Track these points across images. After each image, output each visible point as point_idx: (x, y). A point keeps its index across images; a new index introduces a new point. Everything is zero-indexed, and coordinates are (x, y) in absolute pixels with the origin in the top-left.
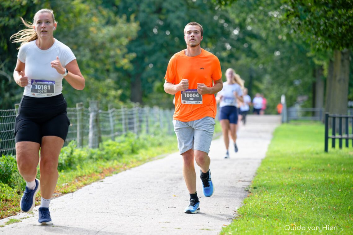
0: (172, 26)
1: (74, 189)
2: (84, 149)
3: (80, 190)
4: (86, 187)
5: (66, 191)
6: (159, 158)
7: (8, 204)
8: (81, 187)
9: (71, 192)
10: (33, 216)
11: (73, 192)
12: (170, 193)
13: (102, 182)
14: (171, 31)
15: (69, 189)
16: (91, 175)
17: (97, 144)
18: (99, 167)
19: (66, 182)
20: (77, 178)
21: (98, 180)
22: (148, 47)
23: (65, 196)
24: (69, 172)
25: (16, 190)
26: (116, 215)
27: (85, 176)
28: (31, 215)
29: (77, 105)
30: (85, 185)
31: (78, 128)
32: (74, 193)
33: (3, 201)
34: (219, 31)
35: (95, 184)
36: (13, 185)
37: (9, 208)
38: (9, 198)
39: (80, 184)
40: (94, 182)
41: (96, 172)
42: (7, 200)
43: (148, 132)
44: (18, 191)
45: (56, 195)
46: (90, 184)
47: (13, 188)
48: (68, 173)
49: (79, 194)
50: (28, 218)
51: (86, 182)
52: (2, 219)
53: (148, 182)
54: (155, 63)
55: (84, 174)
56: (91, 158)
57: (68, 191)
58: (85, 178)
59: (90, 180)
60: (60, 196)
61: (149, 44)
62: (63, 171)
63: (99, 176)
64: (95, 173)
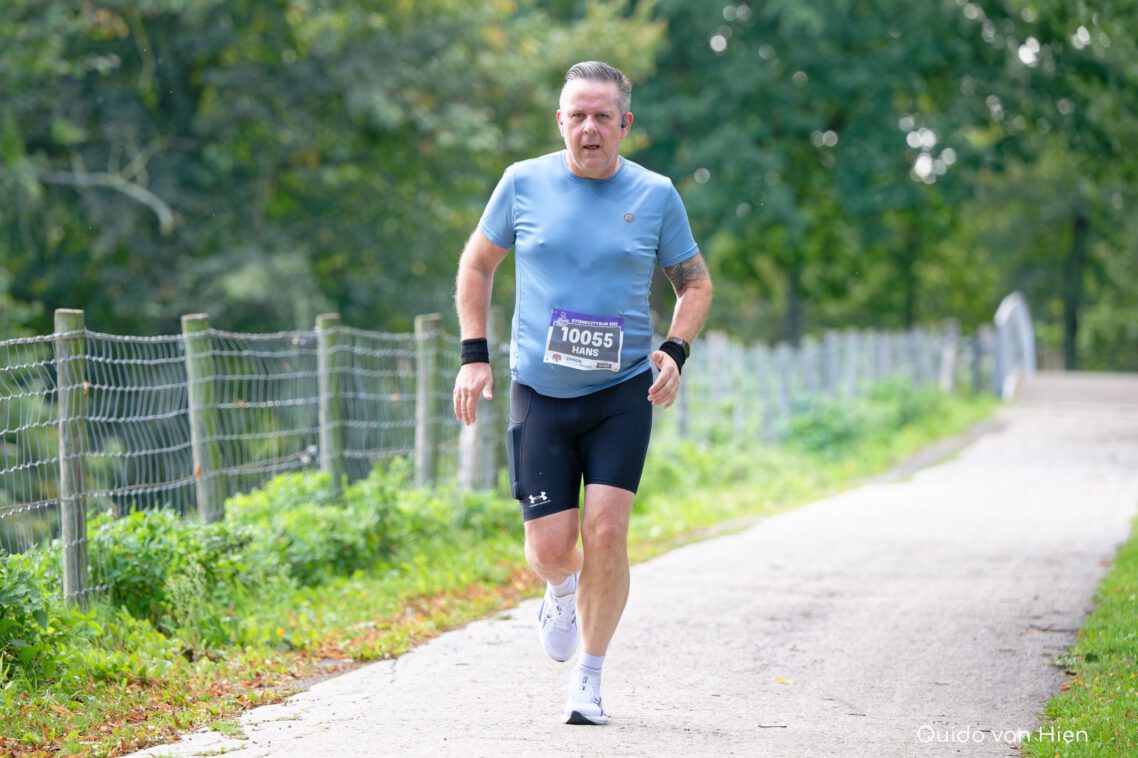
0: (787, 28)
1: (399, 643)
2: (442, 489)
3: (422, 648)
4: (447, 637)
5: (367, 654)
6: (727, 533)
7: (150, 698)
8: (428, 637)
9: (387, 655)
10: (244, 748)
11: (393, 657)
12: (765, 667)
13: (507, 618)
14: (781, 49)
15: (381, 644)
16: (466, 593)
17: (490, 475)
18: (495, 562)
19: (369, 619)
20: (413, 603)
21: (490, 611)
22: (691, 108)
23: (366, 669)
24: (381, 578)
25: (177, 643)
26: (559, 749)
27: (443, 593)
28: (237, 743)
29: (419, 322)
30: (444, 628)
31: (421, 411)
32: (402, 660)
33: (130, 683)
34: (963, 49)
35: (481, 629)
36: (168, 625)
37: (150, 714)
38: (151, 672)
39: (426, 625)
40: (476, 618)
41: (486, 580)
42: (144, 683)
43: (683, 429)
44: (189, 647)
45: (329, 665)
46: (461, 626)
47: (169, 635)
48: (377, 584)
49: (417, 663)
50: (223, 753)
51: (446, 620)
52: (124, 754)
53: (682, 623)
54: (716, 167)
55: (438, 588)
56: (466, 525)
57: (378, 652)
58: (443, 602)
59: (463, 609)
60: (345, 669)
61: (695, 92)
62: (358, 574)
63: (496, 598)
64: (482, 585)
